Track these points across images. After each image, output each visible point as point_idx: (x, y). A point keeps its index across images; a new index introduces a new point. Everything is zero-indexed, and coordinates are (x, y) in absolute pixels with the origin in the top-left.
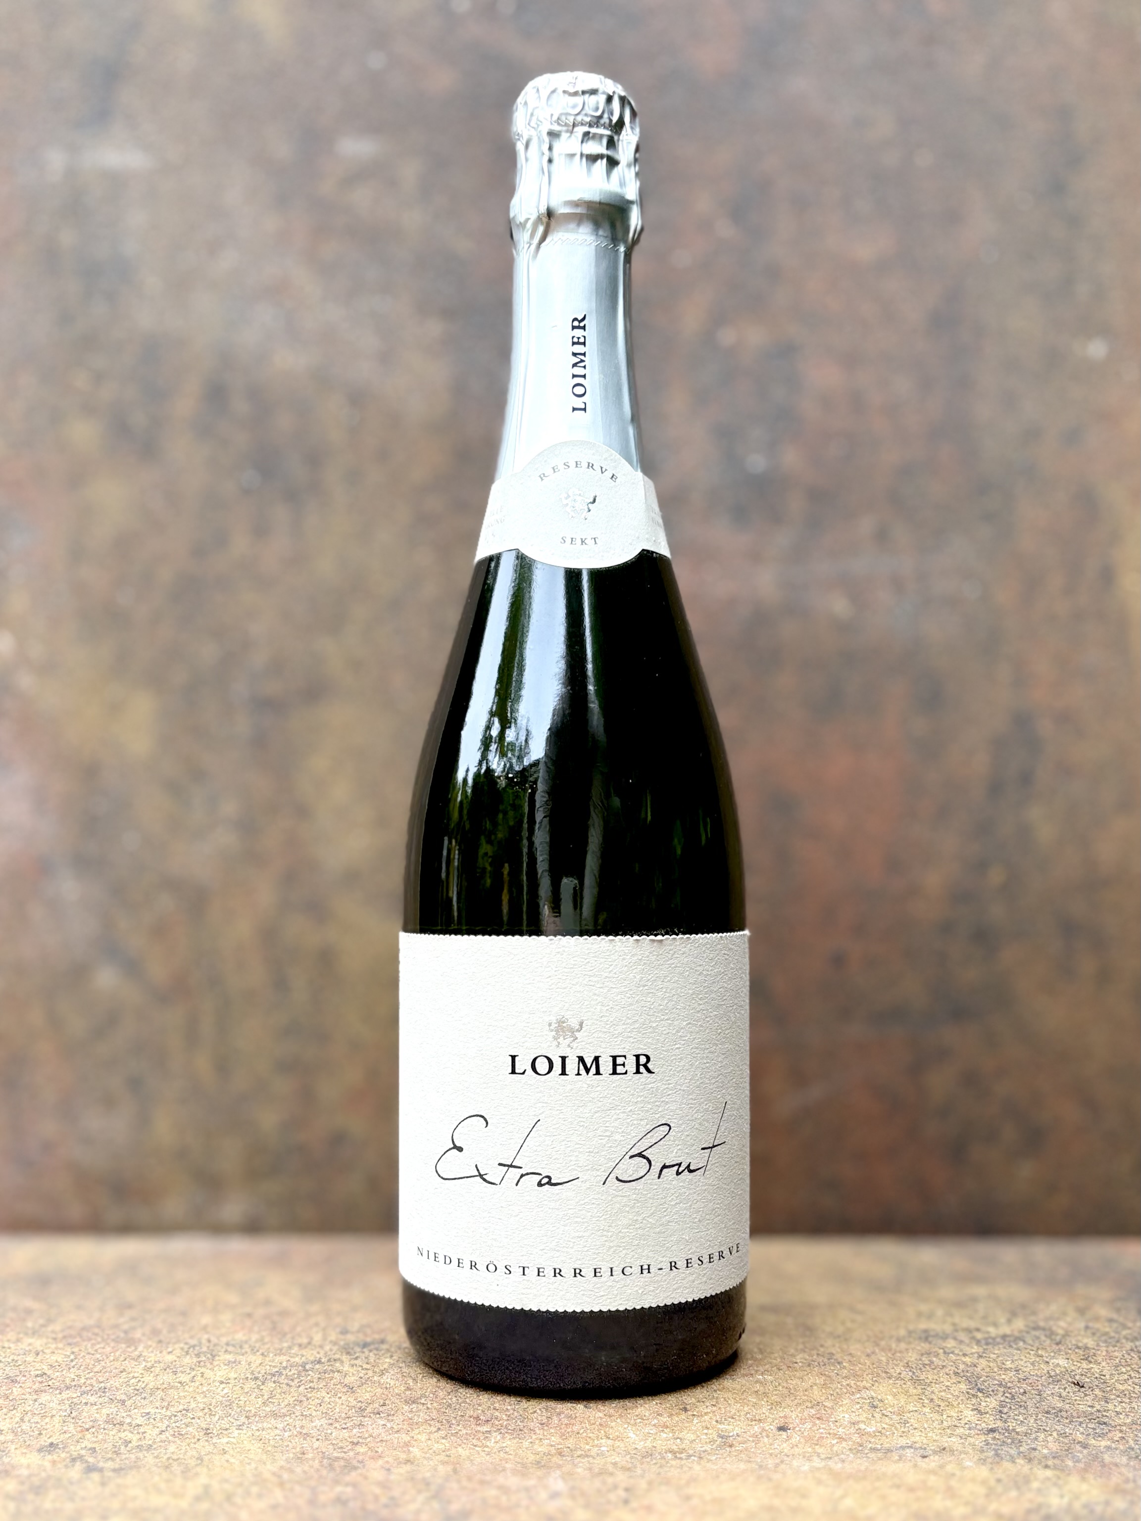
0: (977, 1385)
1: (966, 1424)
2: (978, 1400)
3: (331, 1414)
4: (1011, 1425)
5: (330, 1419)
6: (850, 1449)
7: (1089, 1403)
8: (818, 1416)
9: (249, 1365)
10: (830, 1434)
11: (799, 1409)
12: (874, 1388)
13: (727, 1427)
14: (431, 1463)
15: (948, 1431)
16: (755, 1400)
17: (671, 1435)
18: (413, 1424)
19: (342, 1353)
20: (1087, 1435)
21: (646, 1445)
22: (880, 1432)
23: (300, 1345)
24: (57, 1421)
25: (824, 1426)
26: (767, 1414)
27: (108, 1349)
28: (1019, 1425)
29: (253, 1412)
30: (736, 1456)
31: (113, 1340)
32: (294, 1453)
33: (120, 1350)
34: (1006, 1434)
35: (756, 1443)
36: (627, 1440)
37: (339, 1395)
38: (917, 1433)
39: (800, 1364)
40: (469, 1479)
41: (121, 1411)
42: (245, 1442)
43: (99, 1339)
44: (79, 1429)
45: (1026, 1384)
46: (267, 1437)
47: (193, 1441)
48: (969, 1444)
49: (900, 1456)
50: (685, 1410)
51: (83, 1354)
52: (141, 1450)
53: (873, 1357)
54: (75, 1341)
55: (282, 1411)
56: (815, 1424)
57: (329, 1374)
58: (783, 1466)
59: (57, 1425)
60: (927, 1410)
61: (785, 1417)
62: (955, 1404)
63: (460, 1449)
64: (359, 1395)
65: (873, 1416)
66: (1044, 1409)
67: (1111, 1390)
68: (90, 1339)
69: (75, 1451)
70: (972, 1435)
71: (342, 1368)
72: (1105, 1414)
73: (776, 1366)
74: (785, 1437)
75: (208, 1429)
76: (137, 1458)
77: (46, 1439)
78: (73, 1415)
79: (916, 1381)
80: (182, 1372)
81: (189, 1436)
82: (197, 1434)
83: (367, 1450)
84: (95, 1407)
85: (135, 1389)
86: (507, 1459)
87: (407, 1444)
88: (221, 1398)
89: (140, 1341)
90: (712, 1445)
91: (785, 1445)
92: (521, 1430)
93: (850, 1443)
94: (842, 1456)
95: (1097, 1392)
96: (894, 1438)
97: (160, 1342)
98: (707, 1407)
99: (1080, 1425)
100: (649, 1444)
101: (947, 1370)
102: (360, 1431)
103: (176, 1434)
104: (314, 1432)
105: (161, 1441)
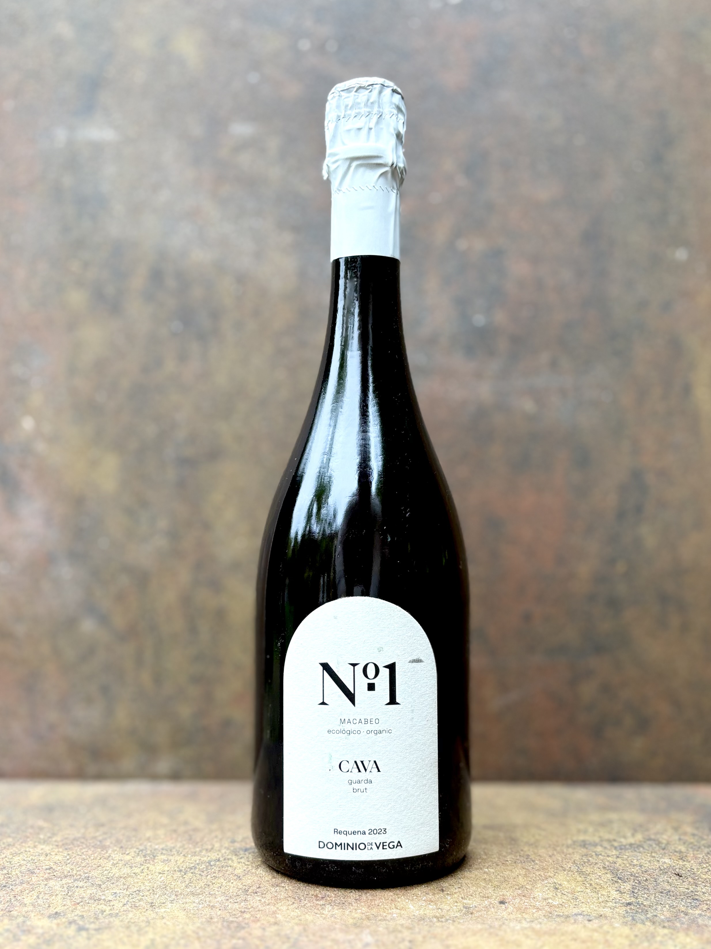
0: (617, 875)
1: (613, 899)
2: (619, 885)
3: (227, 893)
4: (640, 900)
5: (226, 896)
6: (544, 916)
7: (686, 887)
8: (523, 894)
9: (176, 862)
10: (531, 906)
11: (511, 890)
12: (555, 876)
13: (469, 902)
14: (290, 924)
15: (603, 904)
16: (484, 885)
17: (435, 906)
18: (277, 900)
19: (233, 854)
20: (687, 907)
21: (420, 913)
22: (561, 905)
23: (207, 850)
24: (60, 898)
25: (527, 901)
26: (492, 893)
27: (90, 852)
28: (645, 900)
29: (180, 892)
30: (475, 920)
31: (93, 846)
32: (206, 918)
33: (97, 853)
34: (638, 906)
35: (487, 912)
36: (408, 910)
37: (232, 881)
38: (584, 906)
39: (510, 862)
40: (314, 934)
41: (99, 891)
42: (175, 911)
43: (84, 846)
44: (73, 903)
45: (647, 875)
46: (189, 908)
47: (143, 911)
48: (616, 912)
49: (575, 921)
50: (443, 891)
51: (74, 855)
52: (111, 917)
53: (553, 857)
54: (69, 847)
55: (197, 891)
56: (521, 900)
57: (225, 868)
58: (504, 927)
59: (59, 901)
60: (588, 891)
61: (503, 895)
62: (605, 886)
63: (307, 916)
64: (244, 881)
65: (556, 895)
66: (659, 891)
67: (698, 879)
68: (78, 846)
69: (71, 917)
70: (617, 907)
71: (232, 864)
72: (696, 893)
73: (495, 863)
74: (504, 908)
75: (153, 903)
76: (110, 922)
77: (53, 909)
78: (70, 894)
79: (581, 873)
80: (136, 867)
81: (141, 908)
82: (146, 906)
83: (250, 916)
84: (84, 889)
85: (107, 878)
86: (335, 922)
87: (274, 913)
88: (160, 883)
89: (109, 847)
90: (460, 913)
91: (504, 913)
92: (343, 904)
93: (544, 911)
94: (540, 920)
95: (690, 879)
96: (570, 908)
97: (121, 847)
98: (455, 889)
99: (682, 901)
100: (422, 912)
101: (598, 866)
102: (246, 904)
103: (133, 906)
104: (217, 905)
105: (124, 911)
